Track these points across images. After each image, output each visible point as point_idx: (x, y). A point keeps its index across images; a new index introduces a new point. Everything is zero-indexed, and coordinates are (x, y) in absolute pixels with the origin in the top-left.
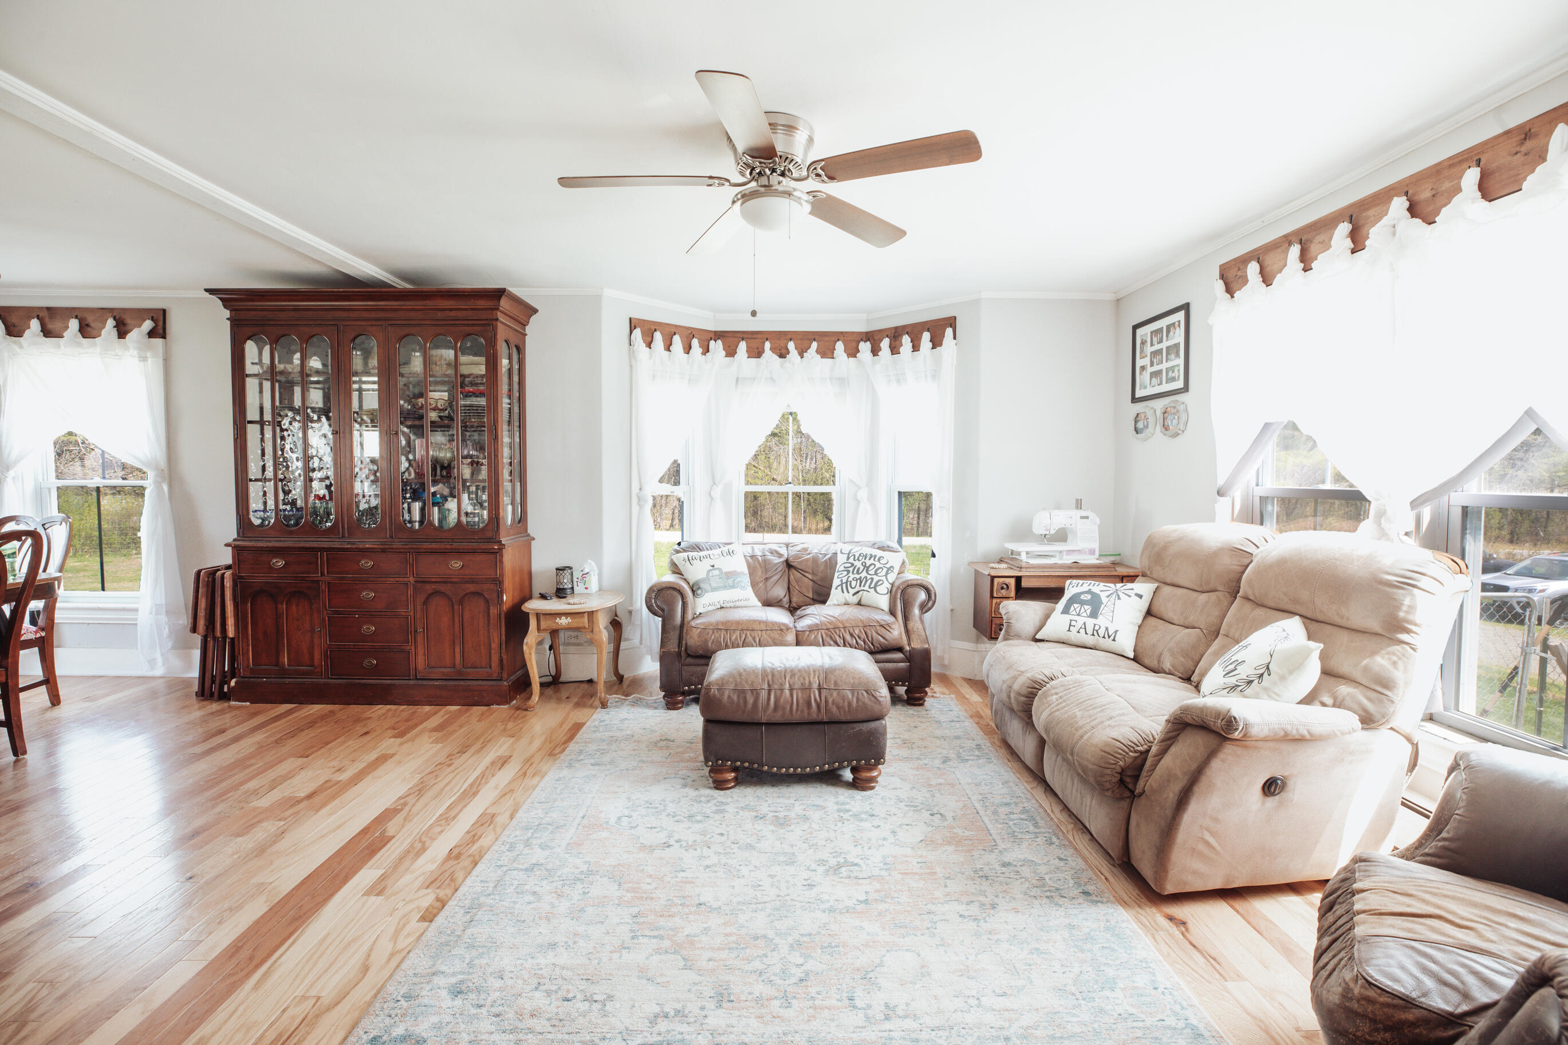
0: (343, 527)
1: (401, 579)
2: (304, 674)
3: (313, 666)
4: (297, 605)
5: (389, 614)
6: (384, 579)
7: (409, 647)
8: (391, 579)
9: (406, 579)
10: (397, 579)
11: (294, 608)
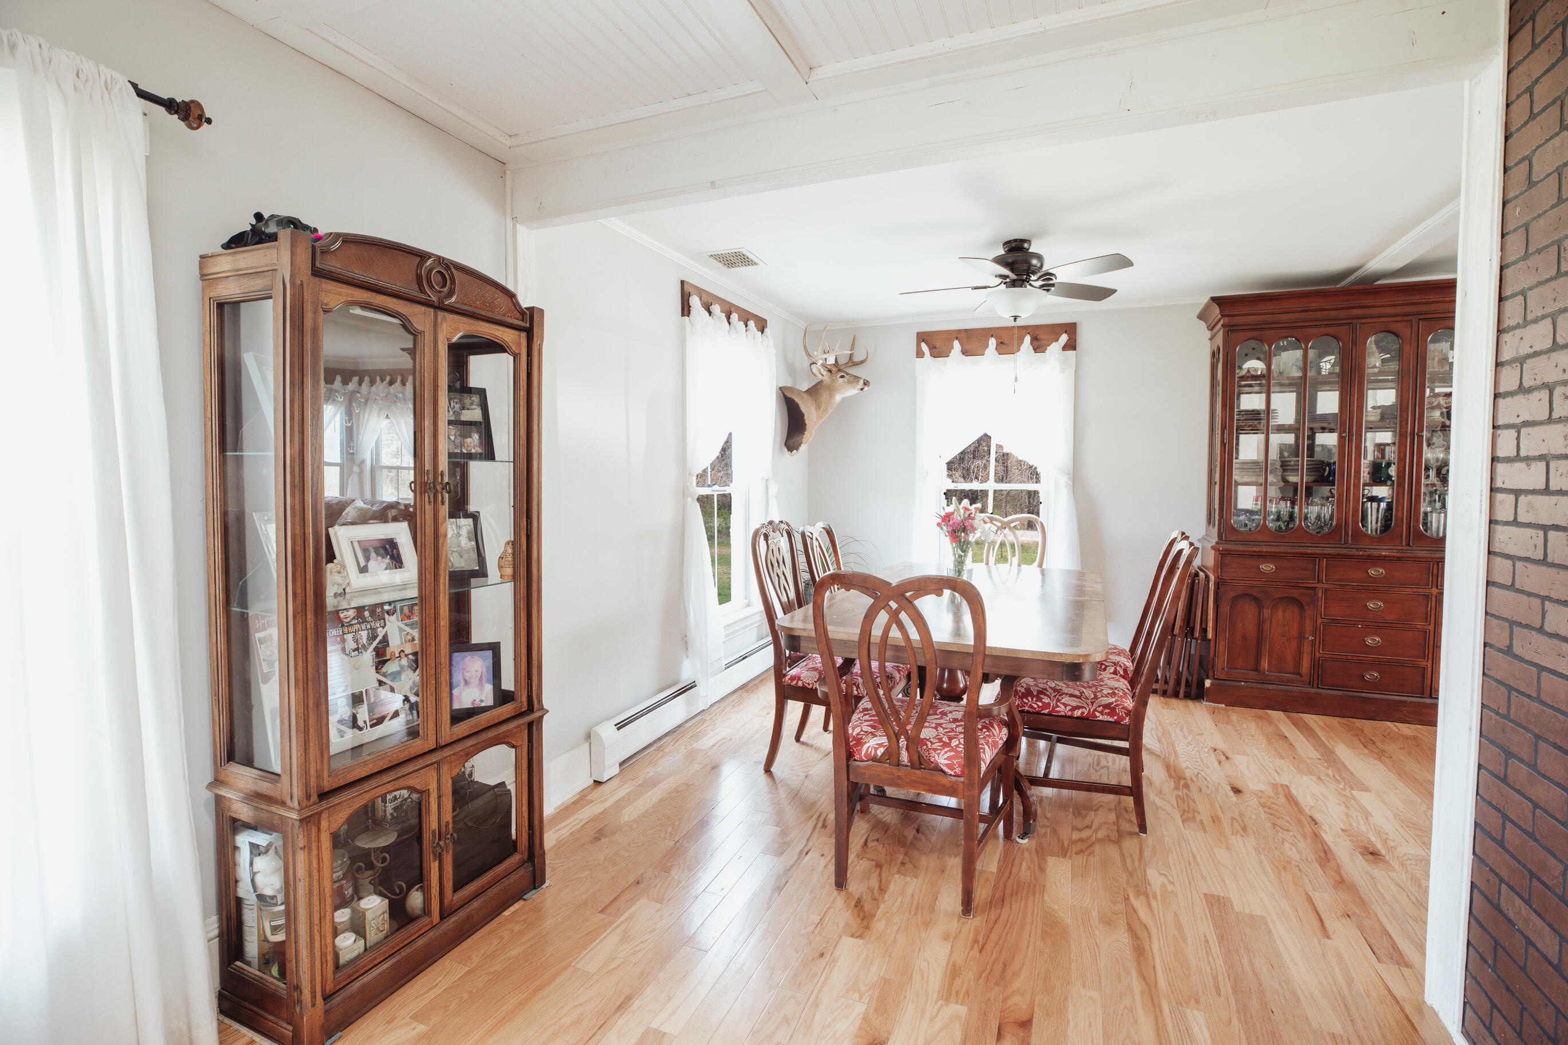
0: (1346, 533)
1: (1421, 590)
2: (1289, 682)
3: (1299, 674)
4: (1284, 612)
5: (1401, 626)
6: (1397, 589)
7: (1424, 663)
8: (1407, 590)
9: (1427, 591)
10: (1415, 590)
11: (1280, 613)
